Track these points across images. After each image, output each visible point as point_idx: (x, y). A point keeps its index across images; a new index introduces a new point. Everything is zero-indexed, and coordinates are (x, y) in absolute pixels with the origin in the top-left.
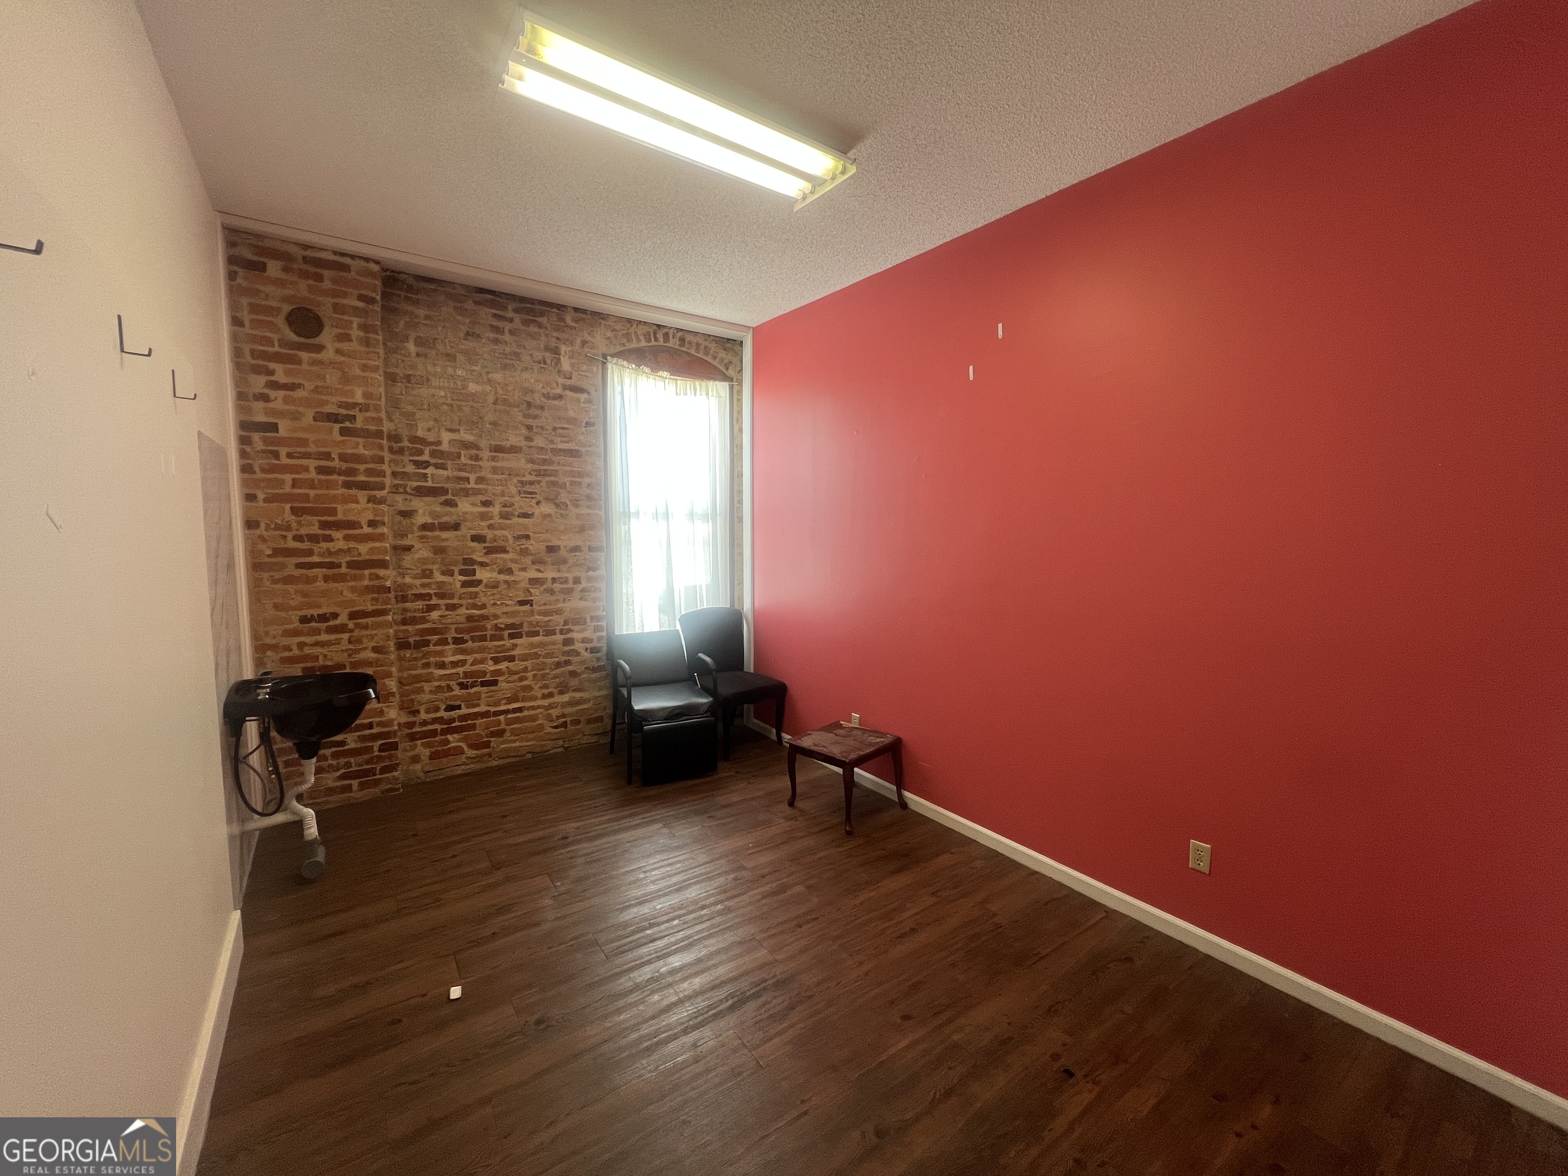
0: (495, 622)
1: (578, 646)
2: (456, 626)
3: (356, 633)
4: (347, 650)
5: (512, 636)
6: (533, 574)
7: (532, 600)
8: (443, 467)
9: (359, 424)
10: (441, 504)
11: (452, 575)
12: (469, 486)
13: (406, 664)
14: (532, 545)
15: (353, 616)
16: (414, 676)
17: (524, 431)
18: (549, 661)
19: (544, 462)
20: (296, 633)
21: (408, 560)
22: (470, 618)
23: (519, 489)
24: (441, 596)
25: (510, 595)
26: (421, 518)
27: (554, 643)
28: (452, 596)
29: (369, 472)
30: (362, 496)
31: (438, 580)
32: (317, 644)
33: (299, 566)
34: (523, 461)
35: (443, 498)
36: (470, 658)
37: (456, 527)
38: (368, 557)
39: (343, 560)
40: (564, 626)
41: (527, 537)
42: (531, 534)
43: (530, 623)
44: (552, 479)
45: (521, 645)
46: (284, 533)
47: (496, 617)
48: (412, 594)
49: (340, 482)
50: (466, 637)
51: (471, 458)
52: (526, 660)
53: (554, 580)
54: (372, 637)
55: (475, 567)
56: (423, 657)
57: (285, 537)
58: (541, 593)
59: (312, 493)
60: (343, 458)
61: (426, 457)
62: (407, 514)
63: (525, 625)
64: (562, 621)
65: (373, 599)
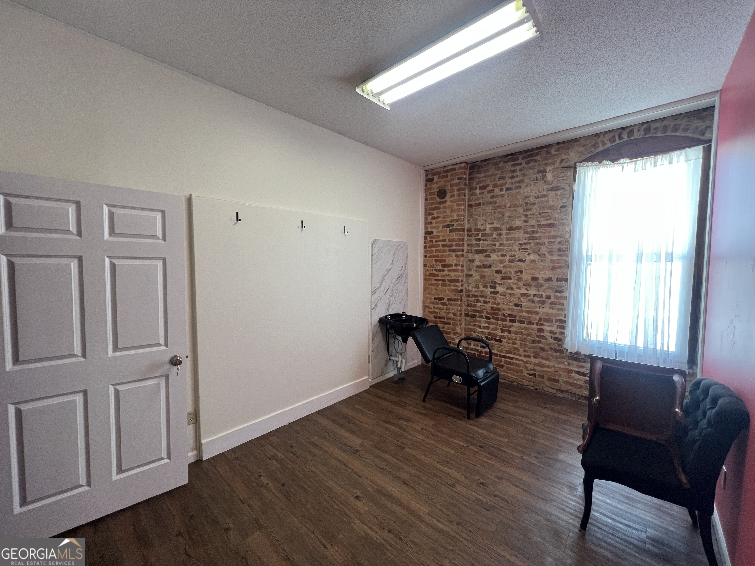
0: (503, 312)
1: (547, 334)
2: (487, 311)
3: (449, 306)
4: (445, 312)
5: (511, 321)
6: (524, 291)
7: (522, 305)
8: (486, 240)
9: (454, 227)
10: (484, 256)
11: (487, 288)
12: (496, 248)
13: (468, 323)
14: (524, 276)
15: (449, 300)
16: (470, 329)
17: (524, 218)
18: (528, 338)
19: (533, 232)
20: (432, 303)
21: (471, 280)
22: (492, 308)
23: (519, 247)
24: (482, 296)
25: (511, 300)
26: (477, 263)
27: (532, 330)
28: (486, 297)
29: (457, 245)
30: (453, 254)
31: (481, 289)
32: (438, 308)
33: (436, 280)
34: (522, 233)
35: (485, 254)
36: (491, 327)
37: (490, 266)
38: (454, 278)
39: (447, 278)
40: (539, 321)
41: (522, 272)
42: (523, 270)
43: (520, 316)
44: (537, 241)
45: (515, 326)
46: (432, 268)
47: (504, 310)
48: (472, 295)
49: (448, 250)
50: (491, 317)
51: (498, 235)
52: (517, 334)
53: (534, 295)
54: (453, 309)
55: (496, 285)
56: (473, 322)
57: (432, 270)
58: (526, 302)
59: (440, 254)
60: (449, 241)
61: (480, 237)
62: (472, 261)
63: (518, 317)
64: (538, 319)
65: (454, 294)
